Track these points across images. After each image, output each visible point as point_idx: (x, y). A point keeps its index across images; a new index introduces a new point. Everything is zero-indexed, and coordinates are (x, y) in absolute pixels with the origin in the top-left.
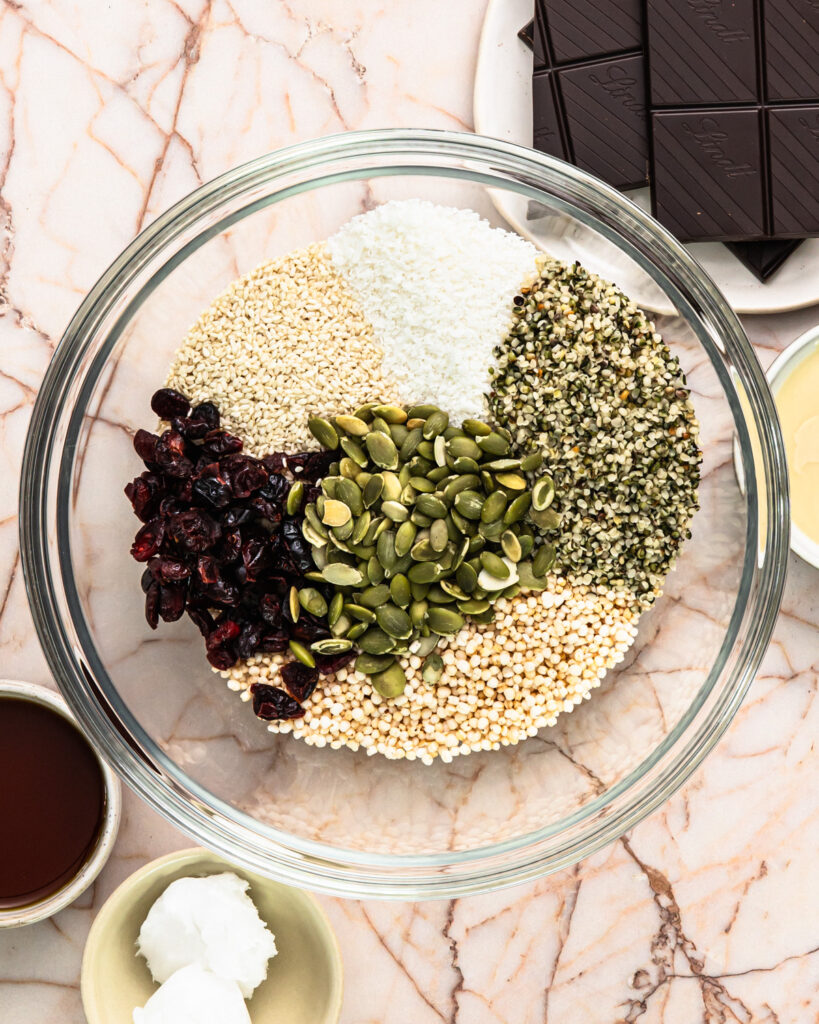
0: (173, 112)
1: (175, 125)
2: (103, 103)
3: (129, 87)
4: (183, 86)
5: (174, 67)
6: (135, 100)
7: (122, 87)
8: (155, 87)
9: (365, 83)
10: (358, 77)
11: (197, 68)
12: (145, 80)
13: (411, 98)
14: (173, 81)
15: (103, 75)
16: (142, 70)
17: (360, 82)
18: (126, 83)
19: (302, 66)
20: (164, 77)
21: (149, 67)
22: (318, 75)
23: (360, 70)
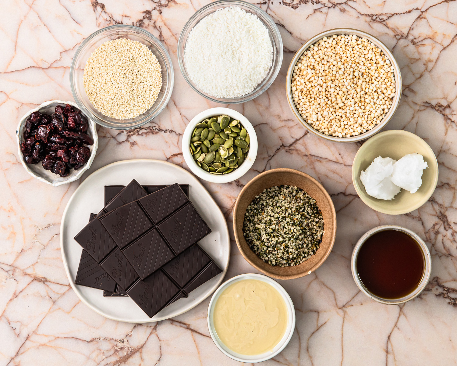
0: (62, 286)
1: (66, 285)
2: (59, 309)
3: (54, 300)
4: (54, 283)
5: (48, 286)
6: (58, 298)
7: (54, 302)
8: (54, 292)
9: (53, 224)
10: (51, 226)
11: (48, 278)
12: (52, 295)
13: (58, 209)
14: (53, 286)
15: (50, 309)
16: (49, 296)
17: (53, 226)
18: (53, 301)
19: (48, 244)
20: (51, 289)
21: (48, 293)
22: (50, 239)
23: (49, 225)
